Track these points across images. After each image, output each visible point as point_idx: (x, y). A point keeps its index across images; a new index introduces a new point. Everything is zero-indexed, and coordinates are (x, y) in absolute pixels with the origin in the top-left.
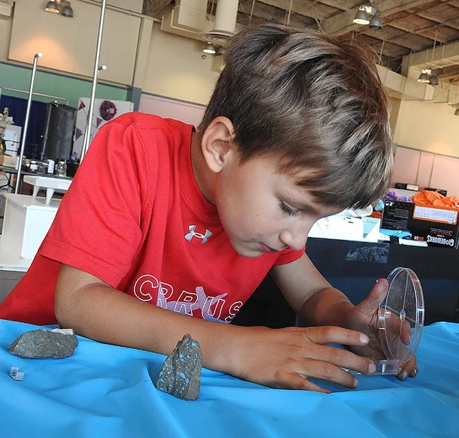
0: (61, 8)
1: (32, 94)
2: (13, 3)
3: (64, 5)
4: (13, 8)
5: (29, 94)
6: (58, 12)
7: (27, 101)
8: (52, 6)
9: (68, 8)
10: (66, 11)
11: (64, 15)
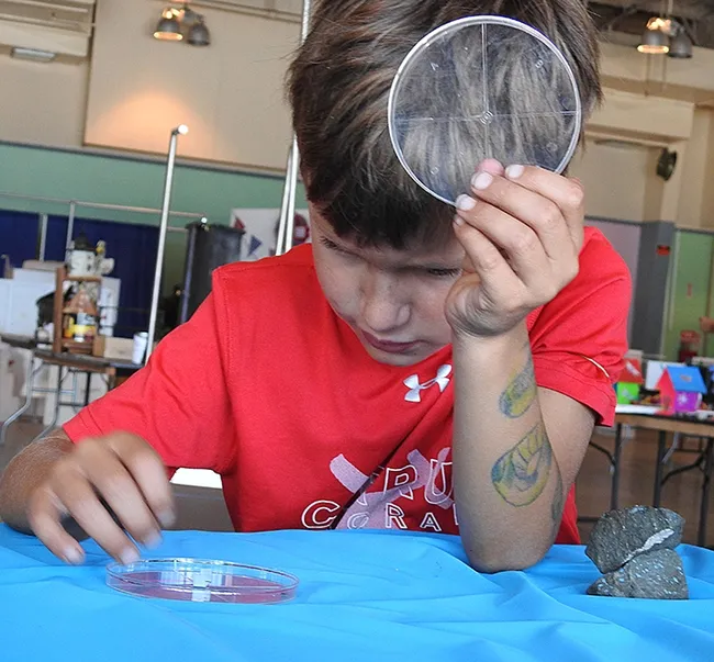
0: (186, 31)
1: (169, 215)
2: (89, 31)
3: (192, 22)
4: (91, 41)
5: (161, 214)
6: (180, 37)
7: (157, 230)
8: (169, 27)
9: (200, 27)
10: (195, 33)
11: (191, 42)
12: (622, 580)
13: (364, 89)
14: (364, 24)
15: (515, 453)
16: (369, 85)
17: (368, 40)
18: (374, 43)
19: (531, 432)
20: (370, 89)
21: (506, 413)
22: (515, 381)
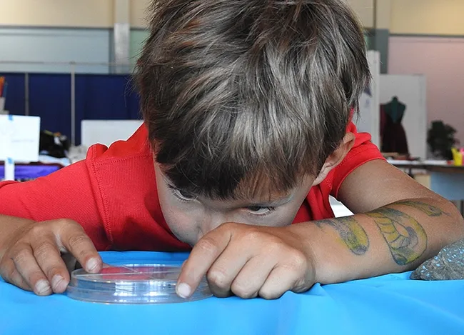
12: (438, 265)
13: (201, 84)
14: (197, 34)
15: (393, 245)
16: (205, 80)
17: (202, 47)
18: (207, 49)
19: (380, 229)
20: (206, 83)
21: (365, 250)
22: (345, 240)
